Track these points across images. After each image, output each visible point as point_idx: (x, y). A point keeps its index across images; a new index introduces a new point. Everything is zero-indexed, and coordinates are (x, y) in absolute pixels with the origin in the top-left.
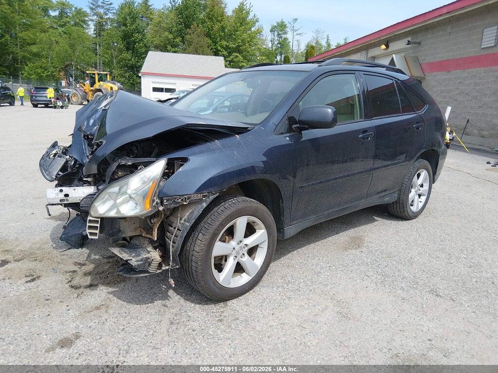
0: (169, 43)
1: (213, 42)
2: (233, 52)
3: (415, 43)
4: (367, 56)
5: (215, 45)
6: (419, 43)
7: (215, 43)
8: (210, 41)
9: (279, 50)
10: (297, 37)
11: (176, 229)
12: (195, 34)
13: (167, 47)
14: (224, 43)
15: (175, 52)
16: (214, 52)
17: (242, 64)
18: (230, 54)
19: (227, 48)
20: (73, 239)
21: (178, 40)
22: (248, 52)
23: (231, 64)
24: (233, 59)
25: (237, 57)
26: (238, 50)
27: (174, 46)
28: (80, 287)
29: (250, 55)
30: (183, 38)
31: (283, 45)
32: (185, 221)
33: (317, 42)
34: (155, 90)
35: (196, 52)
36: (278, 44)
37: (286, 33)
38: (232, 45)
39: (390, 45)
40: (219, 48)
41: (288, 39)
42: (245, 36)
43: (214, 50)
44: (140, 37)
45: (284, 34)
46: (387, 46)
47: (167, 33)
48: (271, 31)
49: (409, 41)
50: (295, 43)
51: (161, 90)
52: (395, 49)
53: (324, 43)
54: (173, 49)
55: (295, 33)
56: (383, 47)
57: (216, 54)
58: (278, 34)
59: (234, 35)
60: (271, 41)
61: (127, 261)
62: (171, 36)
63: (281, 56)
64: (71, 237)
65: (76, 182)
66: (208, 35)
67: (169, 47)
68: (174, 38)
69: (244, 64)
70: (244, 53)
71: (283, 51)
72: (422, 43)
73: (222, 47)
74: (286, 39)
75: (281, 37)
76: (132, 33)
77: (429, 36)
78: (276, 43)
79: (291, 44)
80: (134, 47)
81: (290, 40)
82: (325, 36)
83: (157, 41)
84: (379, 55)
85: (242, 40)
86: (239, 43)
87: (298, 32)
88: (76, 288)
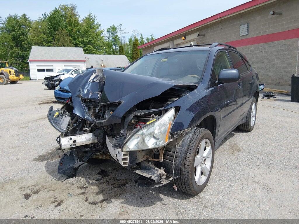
0: (44, 41)
1: (73, 39)
2: (87, 44)
3: (202, 35)
4: (174, 44)
5: (75, 41)
6: (204, 35)
7: (75, 39)
8: (71, 39)
9: (114, 42)
10: (123, 35)
11: (175, 152)
12: (61, 34)
13: (43, 43)
14: (81, 39)
15: (49, 46)
16: (74, 45)
17: (94, 51)
18: (85, 45)
19: (82, 42)
20: (68, 172)
21: (50, 38)
22: (97, 44)
23: (86, 51)
24: (87, 49)
25: (90, 47)
26: (89, 43)
27: (48, 42)
28: (97, 203)
29: (98, 46)
30: (53, 37)
31: (116, 40)
32: (180, 146)
33: (135, 37)
34: (39, 70)
35: (63, 45)
36: (112, 39)
37: (116, 32)
38: (85, 41)
39: (187, 37)
40: (78, 42)
41: (118, 36)
42: (93, 35)
43: (75, 44)
44: (25, 38)
45: (115, 33)
46: (185, 38)
47: (42, 35)
48: (107, 32)
49: (199, 35)
50: (122, 38)
51: (43, 70)
52: (190, 39)
53: (139, 38)
54: (47, 44)
55: (122, 32)
56: (183, 38)
57: (76, 46)
58: (112, 33)
59: (87, 34)
60: (108, 37)
61: (150, 178)
62: (45, 36)
63: (115, 46)
64: (67, 170)
65: (78, 132)
66: (70, 35)
67: (44, 43)
68: (47, 38)
69: (95, 51)
70: (94, 45)
71: (116, 43)
72: (206, 35)
73: (80, 42)
74: (117, 36)
75: (114, 35)
76: (19, 36)
77: (210, 31)
78: (111, 38)
79: (120, 39)
80: (21, 45)
81: (119, 36)
82: (140, 34)
83: (35, 40)
84: (180, 43)
85: (92, 37)
86: (90, 39)
87: (124, 32)
88: (95, 203)
